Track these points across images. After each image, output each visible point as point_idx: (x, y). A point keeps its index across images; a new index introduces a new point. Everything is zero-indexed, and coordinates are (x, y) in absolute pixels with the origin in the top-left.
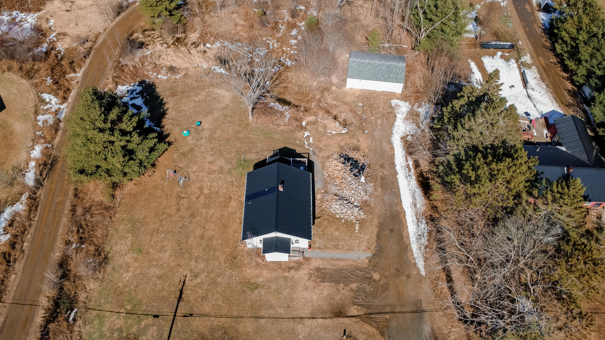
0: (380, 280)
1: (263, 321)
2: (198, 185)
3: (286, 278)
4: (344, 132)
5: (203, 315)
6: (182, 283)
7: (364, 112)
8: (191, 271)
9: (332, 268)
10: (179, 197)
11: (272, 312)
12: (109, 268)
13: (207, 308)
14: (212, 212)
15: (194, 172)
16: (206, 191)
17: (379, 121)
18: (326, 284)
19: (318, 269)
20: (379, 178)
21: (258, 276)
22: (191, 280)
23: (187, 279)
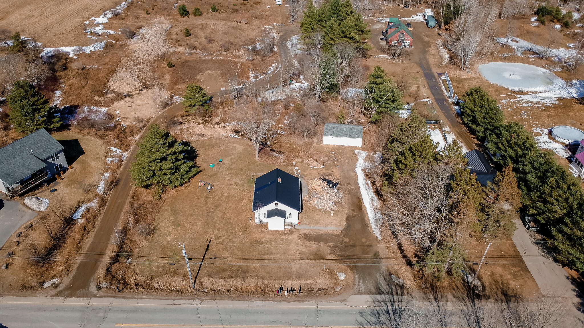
0: (349, 241)
1: (266, 261)
2: (220, 191)
3: (282, 239)
4: (322, 167)
5: (224, 258)
6: (208, 242)
7: (336, 156)
8: (215, 235)
9: (315, 234)
10: (207, 198)
11: (273, 256)
12: (156, 235)
13: (226, 255)
14: (230, 205)
15: (217, 185)
16: (226, 195)
17: (347, 161)
18: (311, 242)
19: (305, 234)
20: (347, 190)
21: (262, 238)
22: (215, 240)
23: (212, 239)
